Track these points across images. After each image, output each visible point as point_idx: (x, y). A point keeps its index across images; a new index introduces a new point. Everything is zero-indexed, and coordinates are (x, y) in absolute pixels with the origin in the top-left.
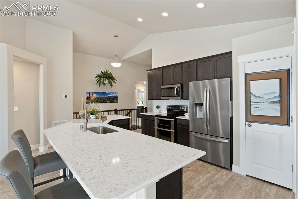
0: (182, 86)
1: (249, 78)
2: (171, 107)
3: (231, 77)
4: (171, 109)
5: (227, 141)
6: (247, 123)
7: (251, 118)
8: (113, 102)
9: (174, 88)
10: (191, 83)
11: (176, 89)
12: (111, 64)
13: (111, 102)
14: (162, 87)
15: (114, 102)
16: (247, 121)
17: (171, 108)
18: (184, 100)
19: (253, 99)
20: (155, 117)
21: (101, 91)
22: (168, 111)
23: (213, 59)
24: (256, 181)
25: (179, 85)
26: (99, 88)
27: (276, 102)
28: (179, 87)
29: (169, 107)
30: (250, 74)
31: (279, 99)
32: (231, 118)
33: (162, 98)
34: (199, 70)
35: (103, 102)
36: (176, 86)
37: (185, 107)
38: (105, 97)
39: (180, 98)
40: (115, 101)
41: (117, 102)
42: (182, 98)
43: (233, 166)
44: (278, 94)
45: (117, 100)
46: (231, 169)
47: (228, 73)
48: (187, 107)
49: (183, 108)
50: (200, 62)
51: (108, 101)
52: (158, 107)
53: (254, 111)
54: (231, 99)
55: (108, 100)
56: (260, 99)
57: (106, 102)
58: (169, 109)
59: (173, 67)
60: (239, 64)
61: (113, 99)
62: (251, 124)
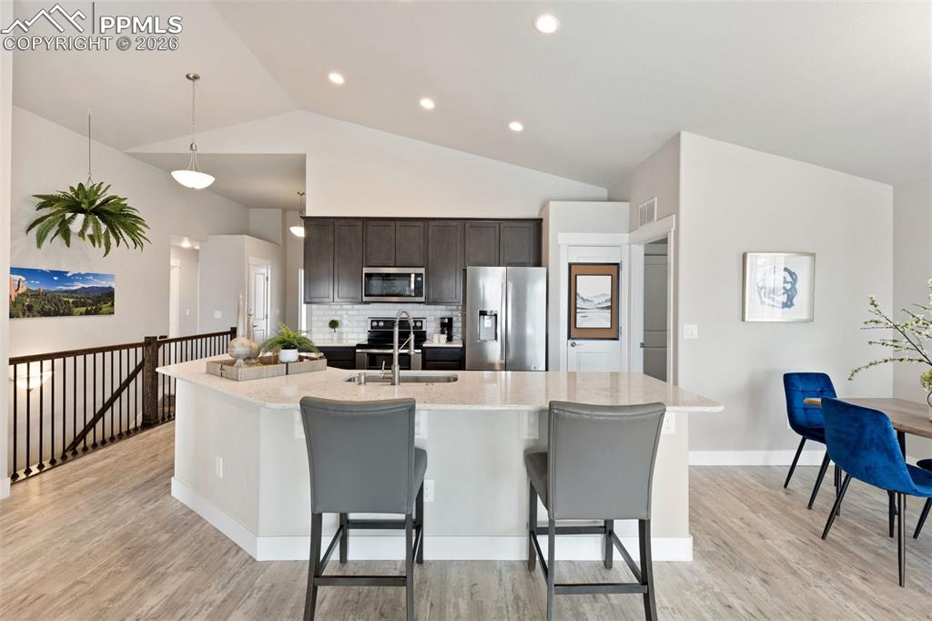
0: (426, 271)
1: (575, 270)
2: (384, 321)
4: (383, 327)
6: (570, 342)
8: (96, 313)
9: (409, 275)
11: (413, 279)
12: (172, 173)
13: (88, 313)
14: (369, 270)
15: (102, 314)
16: (569, 337)
17: (381, 324)
19: (578, 303)
20: (358, 351)
22: (370, 334)
23: (497, 226)
25: (421, 271)
27: (607, 308)
28: (420, 275)
29: (378, 322)
30: (575, 265)
31: (609, 304)
33: (365, 299)
34: (467, 242)
35: (56, 314)
36: (413, 271)
37: (424, 323)
38: (66, 291)
39: (423, 299)
40: (105, 308)
41: (113, 313)
42: (426, 301)
44: (609, 297)
45: (113, 305)
49: (417, 324)
50: (471, 227)
51: (76, 310)
52: (334, 324)
53: (583, 322)
55: (76, 305)
56: (589, 303)
57: (70, 314)
58: (378, 327)
59: (398, 223)
60: (559, 246)
61: (99, 301)
62: (577, 342)
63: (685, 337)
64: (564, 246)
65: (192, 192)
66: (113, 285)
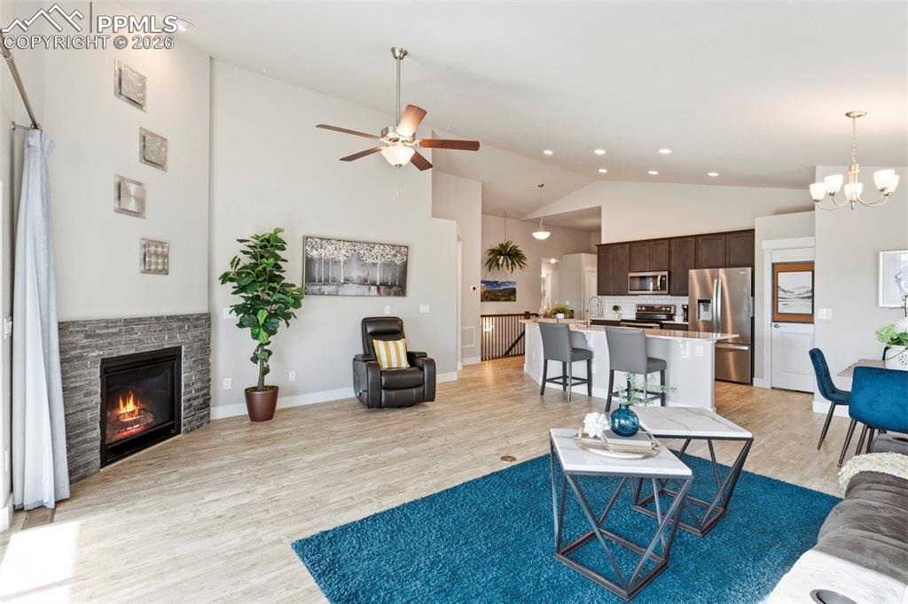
0: (669, 274)
1: (777, 268)
2: (646, 307)
3: (753, 267)
4: (645, 311)
5: (746, 348)
6: (774, 324)
7: (778, 318)
8: (509, 300)
9: (656, 276)
10: (693, 273)
11: (659, 278)
12: (533, 234)
13: (506, 300)
14: (631, 274)
15: (511, 301)
16: (773, 320)
17: (644, 308)
18: (672, 295)
19: (781, 294)
21: (491, 279)
22: (637, 314)
23: (723, 237)
24: (783, 392)
25: (666, 273)
26: (489, 274)
27: (808, 297)
28: (665, 276)
29: (641, 307)
30: (778, 264)
31: (810, 294)
32: (753, 319)
33: (630, 292)
34: (700, 252)
35: (495, 300)
36: (659, 274)
37: (673, 308)
38: (498, 290)
39: (666, 292)
40: (512, 298)
41: (515, 300)
42: (669, 293)
43: (754, 379)
44: (810, 289)
45: (515, 296)
46: (752, 384)
47: (749, 261)
48: (675, 308)
49: (668, 309)
50: (701, 241)
51: (501, 299)
52: (616, 308)
53: (782, 309)
54: (753, 295)
55: (502, 296)
56: (789, 294)
57: (499, 300)
58: (641, 310)
59: (652, 243)
60: (763, 251)
61: (510, 294)
62: (779, 324)
63: (819, 317)
64: (767, 251)
65: (541, 241)
66: (515, 286)
